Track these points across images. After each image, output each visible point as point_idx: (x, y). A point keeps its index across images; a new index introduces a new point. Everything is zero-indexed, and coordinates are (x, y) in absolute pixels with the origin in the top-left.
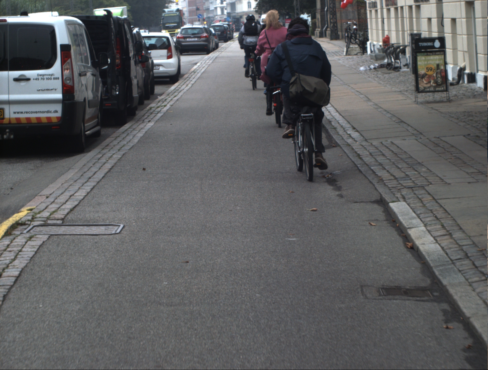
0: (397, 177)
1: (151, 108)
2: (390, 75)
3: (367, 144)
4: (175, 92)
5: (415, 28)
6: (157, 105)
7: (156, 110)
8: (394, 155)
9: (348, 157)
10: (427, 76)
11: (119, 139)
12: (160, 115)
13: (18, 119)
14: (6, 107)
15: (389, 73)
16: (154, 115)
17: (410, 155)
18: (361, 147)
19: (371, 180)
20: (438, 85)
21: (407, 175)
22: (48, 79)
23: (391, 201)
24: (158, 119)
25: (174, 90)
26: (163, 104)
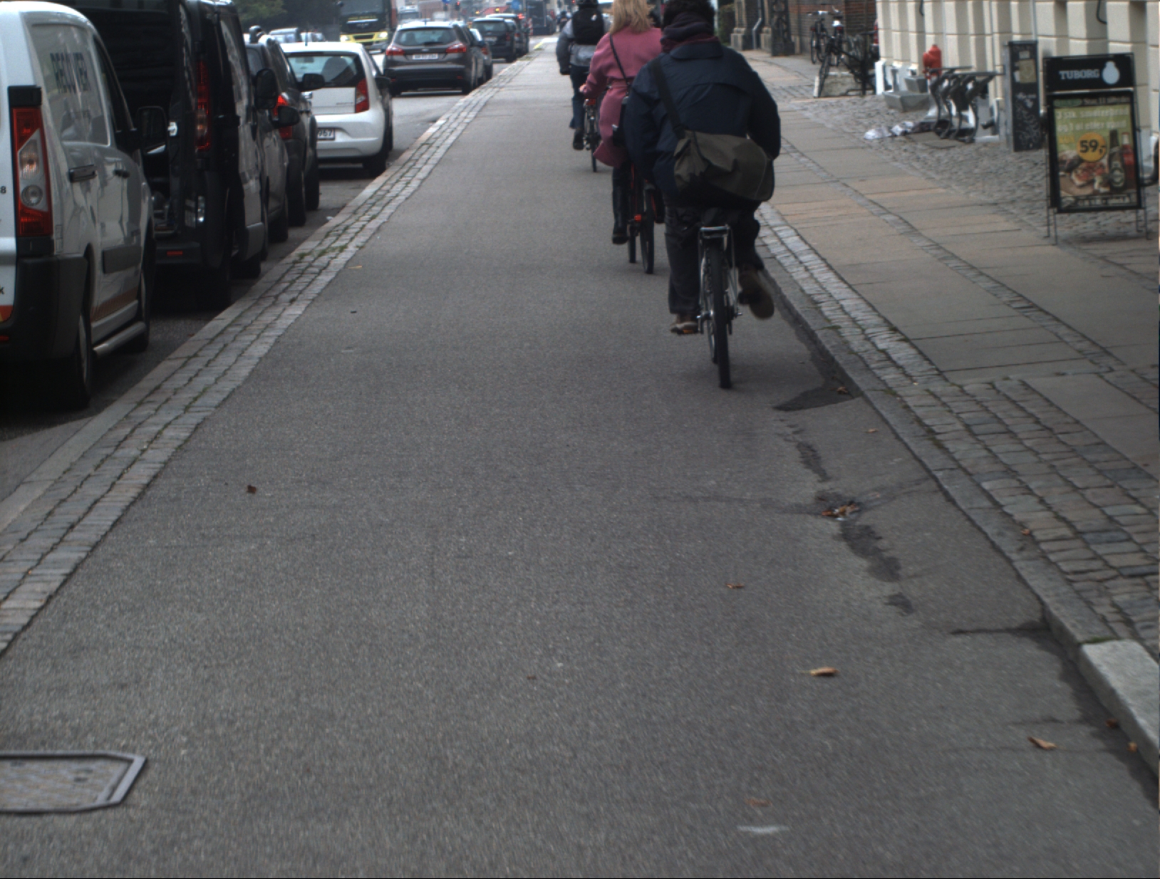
0: (1079, 527)
1: (302, 256)
2: (952, 152)
3: (950, 389)
4: (374, 204)
5: (1015, 27)
6: (320, 244)
7: (316, 264)
8: (1046, 433)
9: (898, 437)
10: (1083, 165)
11: (196, 365)
12: (325, 279)
15: (948, 148)
16: (306, 279)
17: (1096, 436)
18: (930, 400)
19: (997, 540)
20: (1115, 191)
21: (1110, 519)
23: (1087, 637)
24: (319, 294)
25: (371, 197)
26: (339, 243)
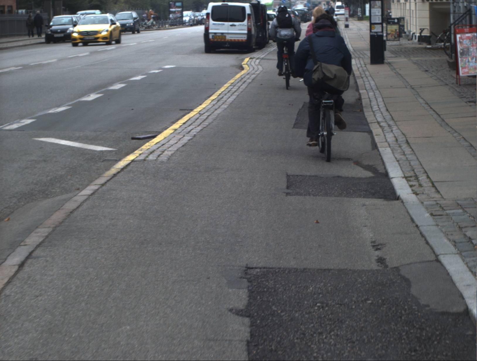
5: (405, 15)
13: (231, 40)
14: (227, 35)
20: (395, 38)
22: (243, 26)
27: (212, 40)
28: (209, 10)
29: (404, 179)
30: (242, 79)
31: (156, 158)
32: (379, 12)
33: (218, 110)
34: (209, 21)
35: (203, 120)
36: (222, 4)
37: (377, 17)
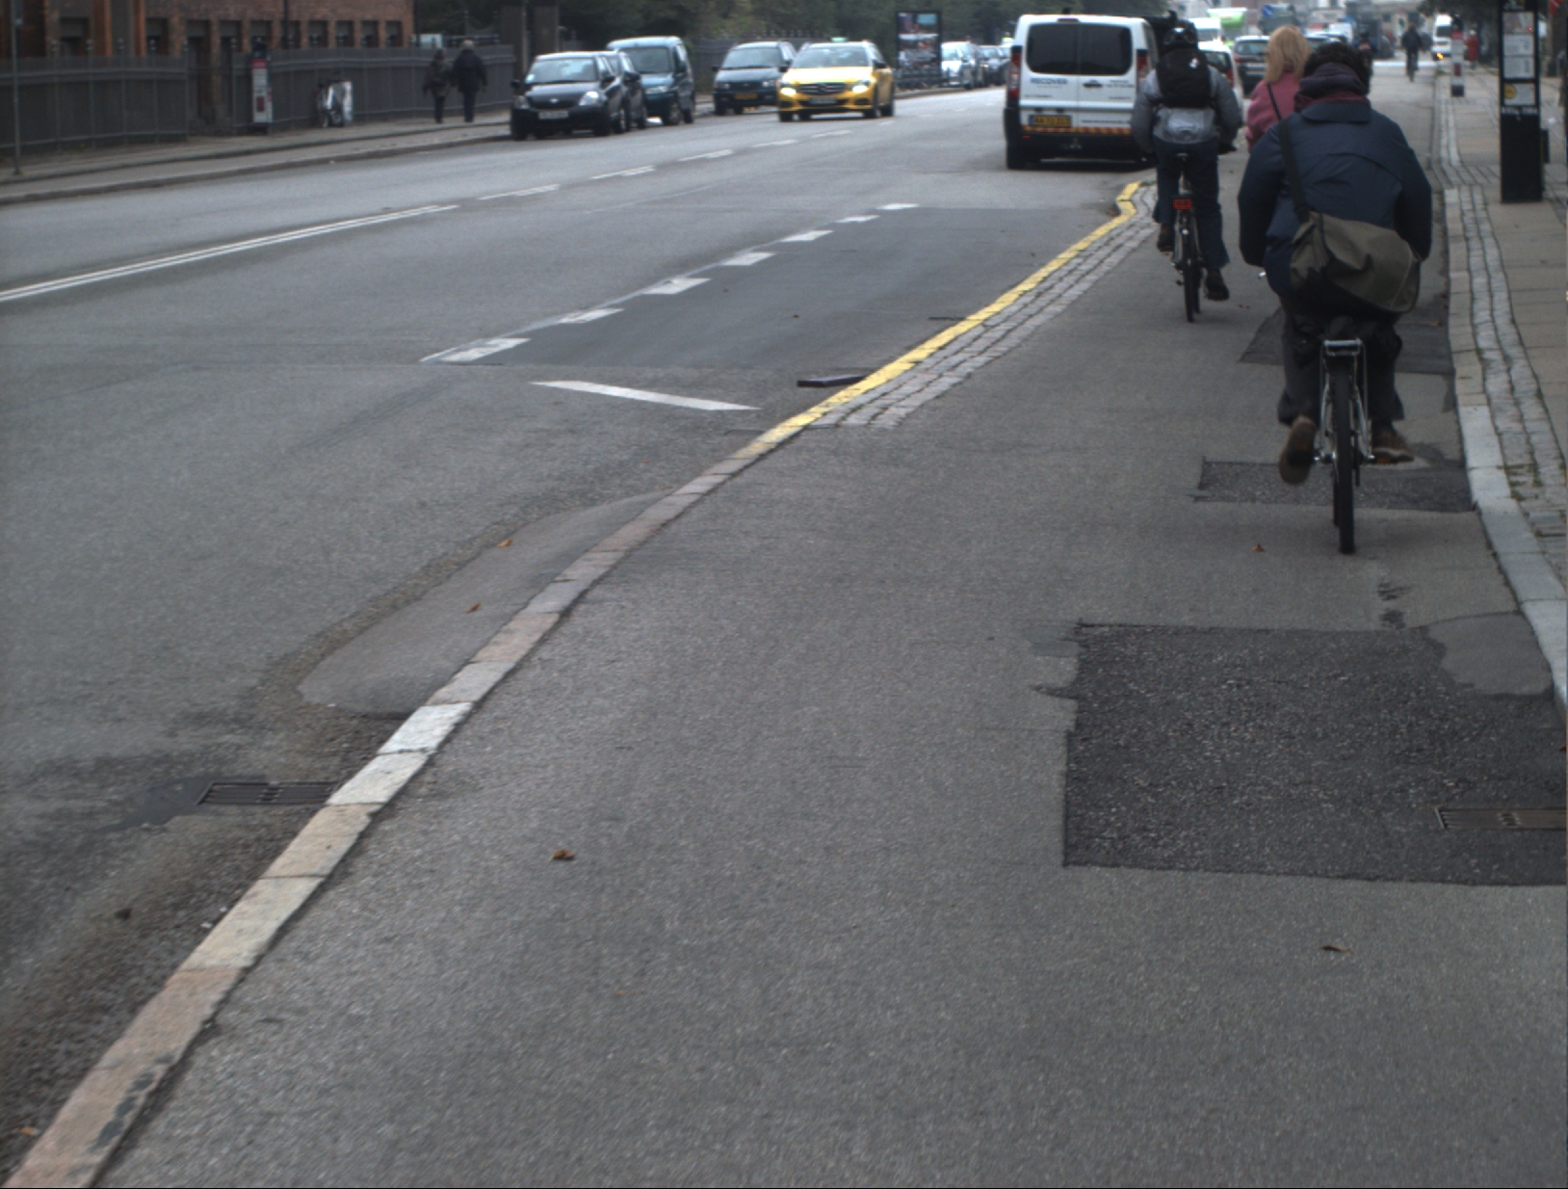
13: (1086, 129)
14: (1073, 115)
22: (1122, 86)
27: (1028, 129)
28: (1021, 38)
29: (1502, 474)
30: (1112, 239)
31: (866, 422)
32: (1526, 47)
33: (1036, 317)
34: (1019, 73)
35: (993, 340)
36: (1060, 20)
37: (1521, 62)
